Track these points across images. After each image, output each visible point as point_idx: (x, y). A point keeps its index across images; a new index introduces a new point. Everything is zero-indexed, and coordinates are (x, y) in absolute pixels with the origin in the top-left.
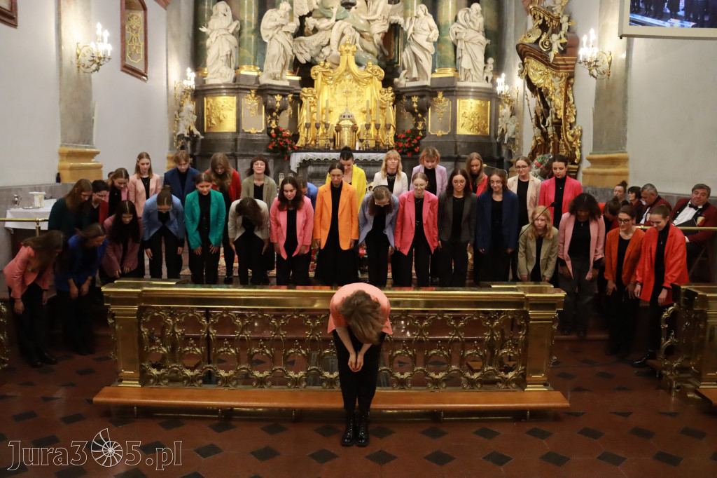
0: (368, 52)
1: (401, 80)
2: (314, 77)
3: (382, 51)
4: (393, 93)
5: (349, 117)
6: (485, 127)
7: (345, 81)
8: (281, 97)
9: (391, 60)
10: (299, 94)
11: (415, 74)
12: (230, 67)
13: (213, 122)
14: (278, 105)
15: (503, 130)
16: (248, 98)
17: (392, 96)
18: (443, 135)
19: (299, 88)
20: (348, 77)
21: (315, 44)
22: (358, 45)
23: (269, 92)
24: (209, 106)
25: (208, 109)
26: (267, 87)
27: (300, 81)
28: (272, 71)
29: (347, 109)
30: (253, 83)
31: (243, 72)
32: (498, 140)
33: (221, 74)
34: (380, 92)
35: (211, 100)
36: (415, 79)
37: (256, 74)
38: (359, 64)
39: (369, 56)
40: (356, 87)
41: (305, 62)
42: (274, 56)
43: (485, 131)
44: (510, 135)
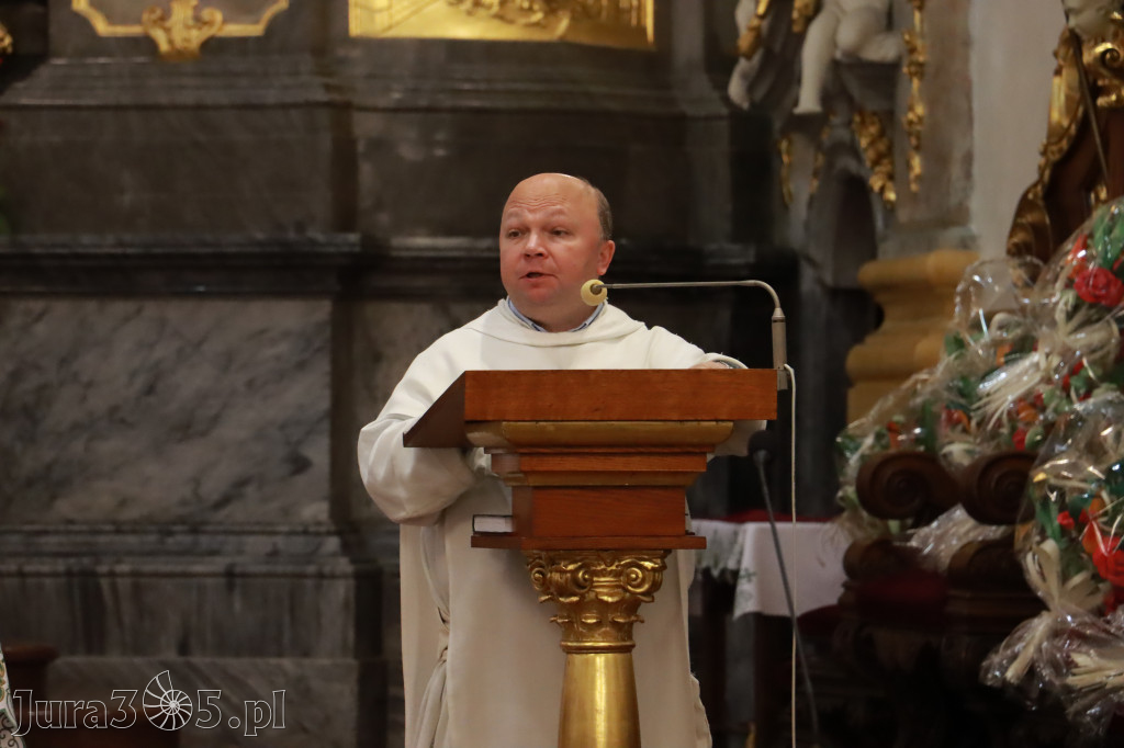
18: (209, 44)
32: (736, 89)
43: (617, 11)
44: (846, 37)
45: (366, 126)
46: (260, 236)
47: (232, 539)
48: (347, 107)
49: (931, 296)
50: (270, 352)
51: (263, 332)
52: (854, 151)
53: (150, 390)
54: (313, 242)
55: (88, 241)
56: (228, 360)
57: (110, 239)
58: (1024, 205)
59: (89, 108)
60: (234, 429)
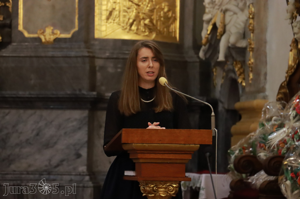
6: (168, 20)
15: (215, 27)
18: (57, 40)
32: (201, 54)
43: (169, 32)
44: (232, 40)
45: (99, 63)
46: (69, 92)
47: (60, 176)
48: (94, 57)
49: (255, 112)
50: (71, 124)
51: (69, 119)
52: (234, 71)
53: (38, 134)
54: (84, 94)
55: (21, 93)
56: (59, 127)
57: (27, 93)
58: (281, 87)
59: (22, 57)
60: (60, 146)
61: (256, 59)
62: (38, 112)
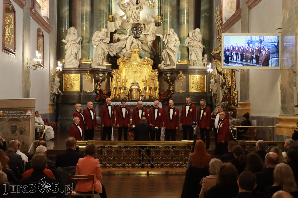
0: (145, 51)
1: (161, 66)
2: (118, 64)
3: (152, 50)
4: (158, 72)
5: (136, 84)
6: (203, 88)
7: (134, 66)
8: (102, 74)
9: (157, 54)
10: (111, 72)
11: (168, 63)
12: (77, 59)
13: (68, 86)
14: (101, 78)
15: (211, 90)
16: (86, 75)
17: (157, 74)
18: (182, 92)
19: (111, 70)
20: (135, 64)
21: (118, 47)
22: (140, 47)
23: (97, 72)
24: (66, 79)
25: (65, 80)
26: (96, 70)
27: (111, 66)
28: (98, 62)
29: (135, 80)
30: (88, 68)
31: (83, 62)
33: (73, 63)
34: (151, 71)
35: (67, 76)
36: (168, 65)
37: (90, 63)
38: (140, 57)
39: (146, 53)
40: (139, 68)
41: (113, 56)
42: (99, 54)
43: (204, 90)
44: (214, 92)
52: (215, 98)
59: (176, 96)
61: (218, 96)
62: (179, 106)
